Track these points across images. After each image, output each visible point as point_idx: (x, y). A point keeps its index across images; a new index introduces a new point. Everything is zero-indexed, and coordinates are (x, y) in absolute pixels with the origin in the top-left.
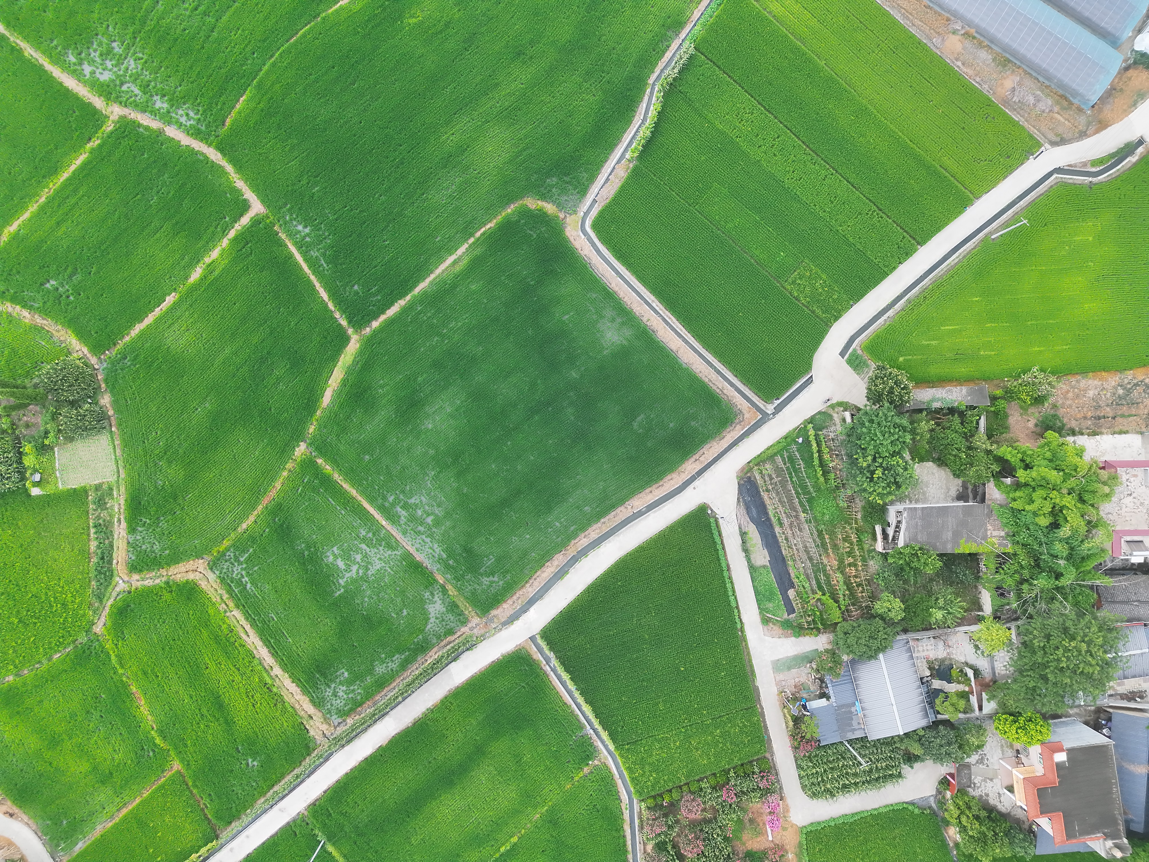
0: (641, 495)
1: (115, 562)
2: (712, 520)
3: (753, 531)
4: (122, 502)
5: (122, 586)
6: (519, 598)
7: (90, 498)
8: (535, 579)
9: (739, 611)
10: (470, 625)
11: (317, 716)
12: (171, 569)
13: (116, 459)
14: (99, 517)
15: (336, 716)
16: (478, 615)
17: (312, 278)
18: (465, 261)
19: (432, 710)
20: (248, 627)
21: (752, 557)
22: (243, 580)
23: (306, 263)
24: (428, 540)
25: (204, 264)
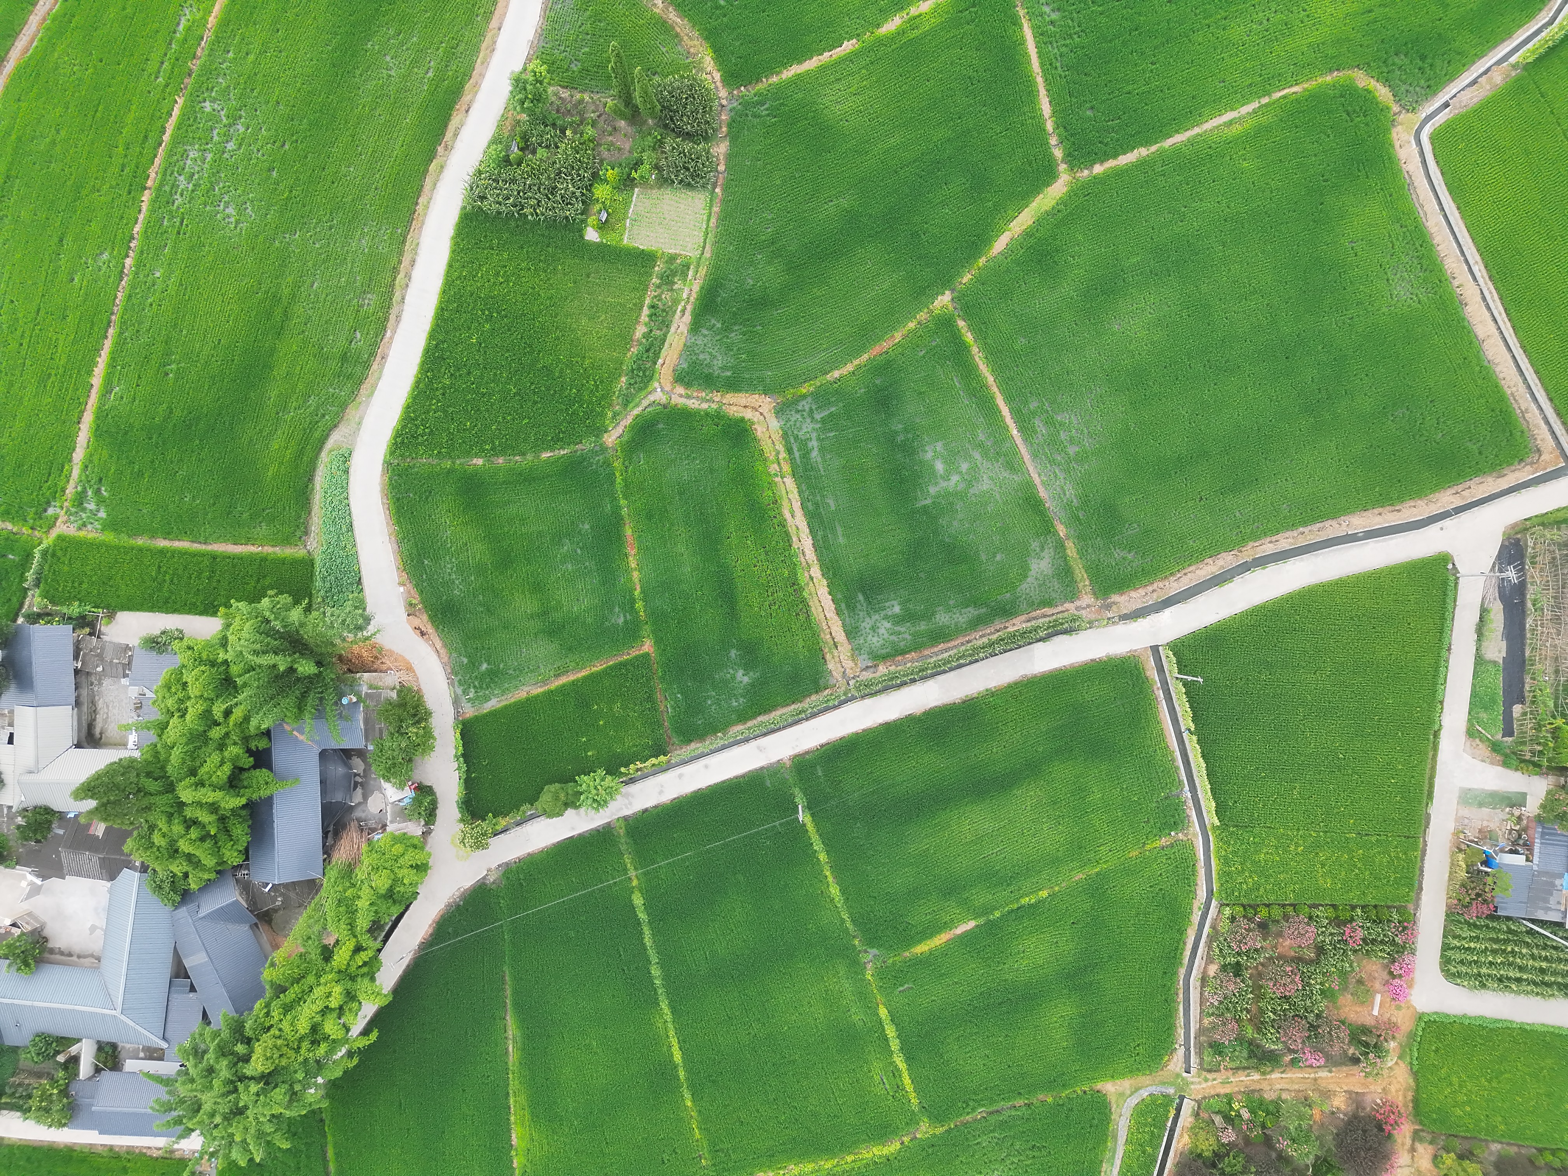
0: (1365, 514)
1: (660, 361)
2: (1452, 578)
3: (1497, 612)
4: (696, 288)
5: (658, 396)
6: (1153, 591)
7: (657, 268)
8: (1185, 574)
9: (1442, 708)
10: (1078, 603)
11: (845, 649)
12: (727, 396)
13: (706, 229)
14: (659, 297)
15: (866, 656)
16: (1094, 594)
17: (1040, 80)
18: (1248, 124)
19: (993, 694)
20: (797, 505)
21: (1485, 644)
22: (810, 445)
23: (1039, 57)
24: (1061, 476)
25: (907, 14)
